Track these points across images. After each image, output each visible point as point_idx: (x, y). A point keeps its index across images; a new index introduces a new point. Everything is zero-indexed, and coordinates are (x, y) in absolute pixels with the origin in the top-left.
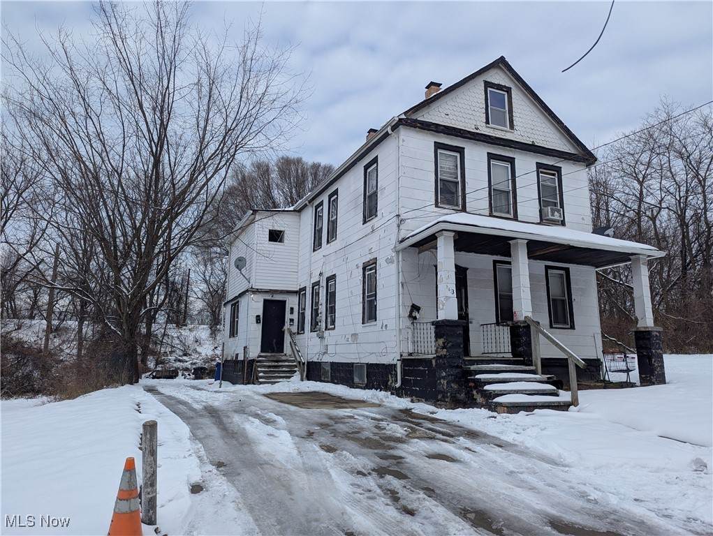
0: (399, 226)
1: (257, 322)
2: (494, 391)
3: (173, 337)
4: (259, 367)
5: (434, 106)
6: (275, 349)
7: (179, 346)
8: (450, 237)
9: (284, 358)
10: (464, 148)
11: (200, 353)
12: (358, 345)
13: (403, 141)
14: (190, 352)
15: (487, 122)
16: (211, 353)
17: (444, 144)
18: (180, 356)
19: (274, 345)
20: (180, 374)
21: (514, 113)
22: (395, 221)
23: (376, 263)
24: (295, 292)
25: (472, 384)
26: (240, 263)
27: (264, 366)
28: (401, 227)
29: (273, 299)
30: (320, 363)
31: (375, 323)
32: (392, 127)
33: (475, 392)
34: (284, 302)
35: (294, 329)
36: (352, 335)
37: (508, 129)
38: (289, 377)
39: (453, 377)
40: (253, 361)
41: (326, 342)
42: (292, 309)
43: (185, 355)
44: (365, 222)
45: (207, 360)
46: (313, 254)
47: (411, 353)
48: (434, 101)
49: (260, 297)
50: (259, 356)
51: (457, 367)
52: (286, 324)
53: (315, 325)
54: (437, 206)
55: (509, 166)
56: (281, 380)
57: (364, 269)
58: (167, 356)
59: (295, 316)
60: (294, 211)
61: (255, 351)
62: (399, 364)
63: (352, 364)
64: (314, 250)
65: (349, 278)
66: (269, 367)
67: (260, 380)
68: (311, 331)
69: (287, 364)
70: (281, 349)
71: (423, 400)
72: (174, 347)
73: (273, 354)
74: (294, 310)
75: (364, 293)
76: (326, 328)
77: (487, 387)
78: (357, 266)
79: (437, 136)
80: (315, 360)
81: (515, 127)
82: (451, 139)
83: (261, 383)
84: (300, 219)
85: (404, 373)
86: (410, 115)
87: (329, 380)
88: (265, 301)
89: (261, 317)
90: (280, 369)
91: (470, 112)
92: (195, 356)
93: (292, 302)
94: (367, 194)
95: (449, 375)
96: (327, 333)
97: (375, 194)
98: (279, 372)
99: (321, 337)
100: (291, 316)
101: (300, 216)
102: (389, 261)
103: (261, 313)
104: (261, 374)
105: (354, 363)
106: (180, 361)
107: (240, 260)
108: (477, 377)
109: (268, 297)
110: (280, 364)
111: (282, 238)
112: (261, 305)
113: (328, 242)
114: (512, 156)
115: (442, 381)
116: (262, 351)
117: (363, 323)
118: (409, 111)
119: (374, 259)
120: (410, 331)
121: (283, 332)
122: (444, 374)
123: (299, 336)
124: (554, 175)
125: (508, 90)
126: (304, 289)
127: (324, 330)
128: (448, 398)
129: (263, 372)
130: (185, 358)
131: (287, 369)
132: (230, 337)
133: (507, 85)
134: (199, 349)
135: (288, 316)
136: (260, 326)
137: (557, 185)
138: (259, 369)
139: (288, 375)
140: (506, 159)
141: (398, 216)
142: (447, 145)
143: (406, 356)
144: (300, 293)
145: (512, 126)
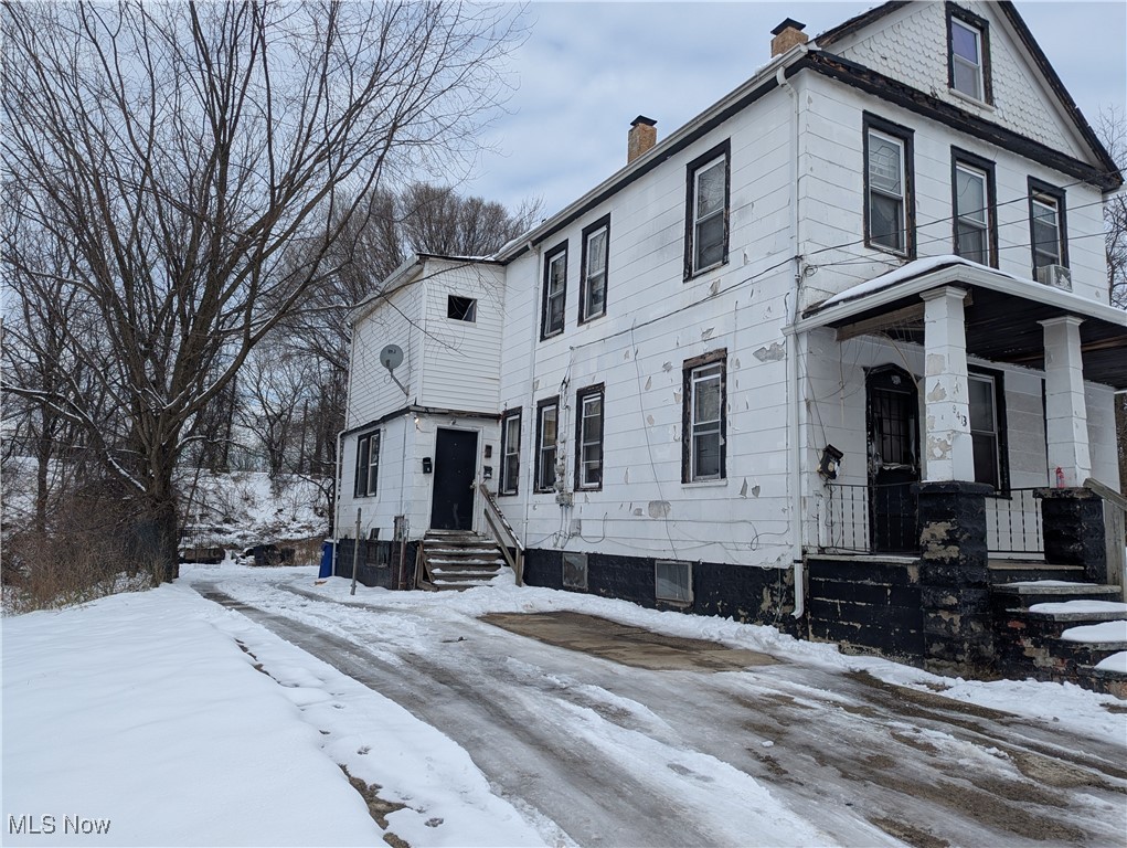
0: (799, 281)
1: (425, 472)
2: (1095, 645)
3: (205, 491)
4: (430, 556)
5: (864, 35)
6: (457, 521)
7: (216, 507)
8: (958, 299)
9: (473, 540)
10: (913, 131)
11: (252, 519)
12: (670, 524)
13: (810, 101)
14: (235, 517)
15: (951, 84)
16: (274, 519)
17: (879, 118)
18: (218, 523)
19: (455, 516)
20: (228, 554)
21: (993, 74)
22: (790, 271)
23: (725, 360)
24: (496, 417)
25: (1019, 625)
26: (390, 357)
27: (441, 556)
28: (806, 282)
29: (456, 427)
30: (559, 554)
31: (723, 482)
32: (786, 70)
33: (1027, 643)
34: (474, 435)
35: (493, 486)
36: (651, 503)
37: (983, 102)
38: (490, 577)
39: (973, 607)
40: (416, 544)
41: (576, 513)
42: (489, 448)
43: (227, 521)
44: (688, 277)
45: (265, 532)
46: (540, 345)
47: (823, 549)
48: (868, 23)
49: (432, 424)
50: (428, 536)
51: (980, 585)
52: (477, 476)
53: (546, 479)
54: (867, 245)
55: (985, 178)
56: (474, 582)
57: (687, 373)
58: (194, 522)
59: (495, 462)
60: (496, 262)
61: (419, 526)
62: (799, 569)
63: (652, 560)
64: (543, 338)
65: (643, 391)
66: (450, 556)
67: (436, 582)
68: (536, 492)
69: (481, 551)
70: (466, 523)
71: (878, 651)
72: (207, 507)
73: (453, 532)
74: (493, 450)
75: (686, 421)
76: (577, 488)
77: (1069, 634)
78: (667, 367)
79: (867, 100)
80: (548, 545)
81: (996, 102)
82: (892, 109)
83: (438, 588)
84: (505, 279)
85: (812, 588)
86: (826, 46)
87: (586, 587)
88: (440, 430)
89: (433, 461)
90: (470, 562)
91: (924, 60)
92: (244, 523)
93: (489, 435)
94: (695, 220)
95: (965, 604)
96: (578, 498)
97: (723, 219)
98: (469, 567)
99: (565, 504)
100: (488, 463)
101: (505, 273)
102: (768, 354)
103: (432, 454)
104: (437, 571)
105: (654, 559)
106: (219, 531)
107: (390, 351)
108: (1035, 608)
109: (447, 424)
110: (468, 551)
111: (470, 313)
112: (432, 438)
113: (581, 321)
114: (991, 158)
115: (945, 616)
116: (433, 526)
117: (684, 481)
118: (827, 35)
119: (718, 351)
120: (822, 502)
121: (472, 492)
122: (953, 600)
123: (503, 498)
124: (1050, 204)
125: (983, 27)
126: (518, 411)
127: (571, 490)
128: (963, 652)
129: (442, 567)
130: (226, 526)
131: (483, 562)
132: (355, 497)
133: (982, 16)
134: (251, 513)
135: (481, 462)
136: (431, 478)
137: (1057, 224)
138: (431, 560)
139: (485, 572)
140: (981, 163)
141: (798, 258)
142: (885, 120)
143: (813, 554)
144: (508, 419)
145: (990, 99)
